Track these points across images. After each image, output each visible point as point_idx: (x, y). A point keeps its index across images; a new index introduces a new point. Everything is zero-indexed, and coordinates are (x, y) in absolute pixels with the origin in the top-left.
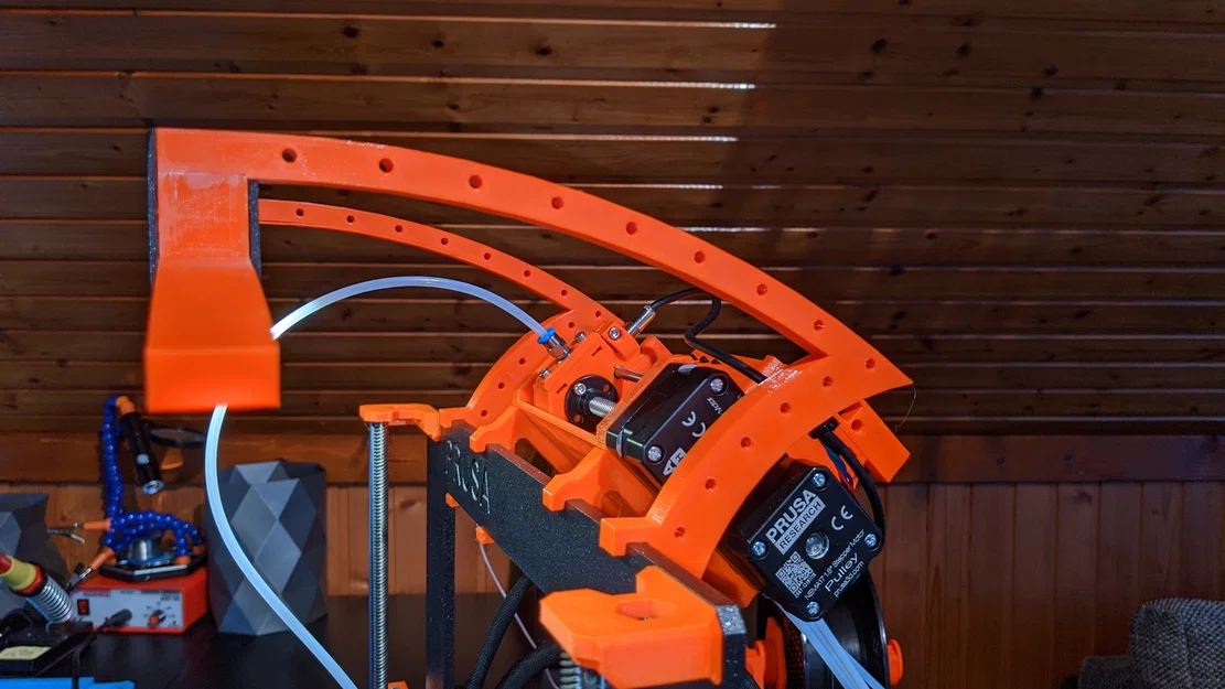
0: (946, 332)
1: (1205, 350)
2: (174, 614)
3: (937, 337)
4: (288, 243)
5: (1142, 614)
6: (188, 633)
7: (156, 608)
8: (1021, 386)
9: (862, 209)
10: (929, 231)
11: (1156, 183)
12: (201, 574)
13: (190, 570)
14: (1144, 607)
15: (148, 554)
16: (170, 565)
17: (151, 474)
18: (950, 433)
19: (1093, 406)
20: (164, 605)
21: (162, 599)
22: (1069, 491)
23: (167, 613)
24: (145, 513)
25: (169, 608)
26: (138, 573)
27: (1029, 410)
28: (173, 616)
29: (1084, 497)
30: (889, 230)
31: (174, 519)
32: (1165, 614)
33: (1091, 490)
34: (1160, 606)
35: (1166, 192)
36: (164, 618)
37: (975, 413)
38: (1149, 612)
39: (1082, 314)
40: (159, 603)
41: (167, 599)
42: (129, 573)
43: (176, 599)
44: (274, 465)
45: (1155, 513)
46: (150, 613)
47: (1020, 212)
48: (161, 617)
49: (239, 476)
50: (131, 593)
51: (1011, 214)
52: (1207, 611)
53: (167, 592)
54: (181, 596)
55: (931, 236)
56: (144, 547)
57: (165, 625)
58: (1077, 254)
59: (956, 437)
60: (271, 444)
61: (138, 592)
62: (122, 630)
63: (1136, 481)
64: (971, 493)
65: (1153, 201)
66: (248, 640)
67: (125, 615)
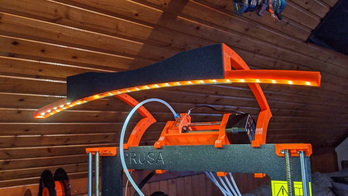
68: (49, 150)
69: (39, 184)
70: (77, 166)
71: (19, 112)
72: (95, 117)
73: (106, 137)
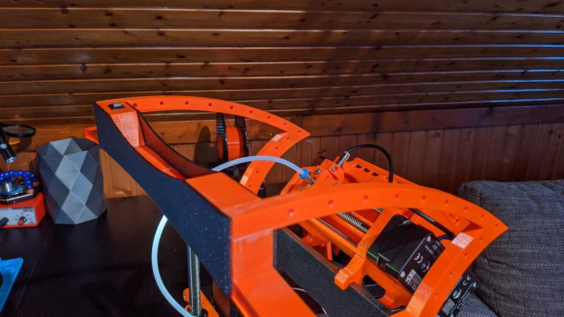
0: (394, 72)
1: (498, 76)
2: (31, 217)
3: (390, 74)
4: (77, 39)
5: (462, 188)
6: (40, 225)
7: (21, 216)
8: (420, 92)
9: (369, 22)
10: (396, 31)
11: (497, 11)
12: (40, 197)
13: (35, 196)
14: (463, 185)
15: (10, 189)
16: (24, 194)
17: (10, 155)
18: (386, 111)
19: (447, 98)
20: (25, 214)
21: (24, 211)
22: (432, 132)
23: (27, 217)
24: (9, 172)
25: (28, 215)
26: (8, 200)
27: (421, 101)
28: (31, 219)
29: (438, 135)
30: (379, 31)
31: (23, 172)
32: (472, 189)
33: (440, 132)
34: (469, 184)
35: (500, 15)
36: (26, 220)
37: (399, 103)
38: (465, 187)
39: (452, 63)
40: (22, 214)
41: (26, 211)
42: (4, 200)
43: (31, 211)
44: (70, 140)
45: (464, 140)
46: (19, 218)
47: (438, 23)
48: (25, 220)
49: (52, 147)
50: (6, 209)
51: (434, 24)
52: (488, 187)
53: (26, 208)
54: (33, 209)
55: (397, 33)
56: (8, 187)
57: (27, 223)
58: (457, 40)
59: (389, 113)
60: (67, 130)
61: (11, 209)
62: (5, 227)
63: (458, 128)
64: (393, 136)
65: (494, 19)
66: (71, 227)
67: (5, 220)
68: (222, 82)
69: (234, 120)
70: (270, 102)
71: (161, 34)
72: (283, 38)
73: (310, 66)
